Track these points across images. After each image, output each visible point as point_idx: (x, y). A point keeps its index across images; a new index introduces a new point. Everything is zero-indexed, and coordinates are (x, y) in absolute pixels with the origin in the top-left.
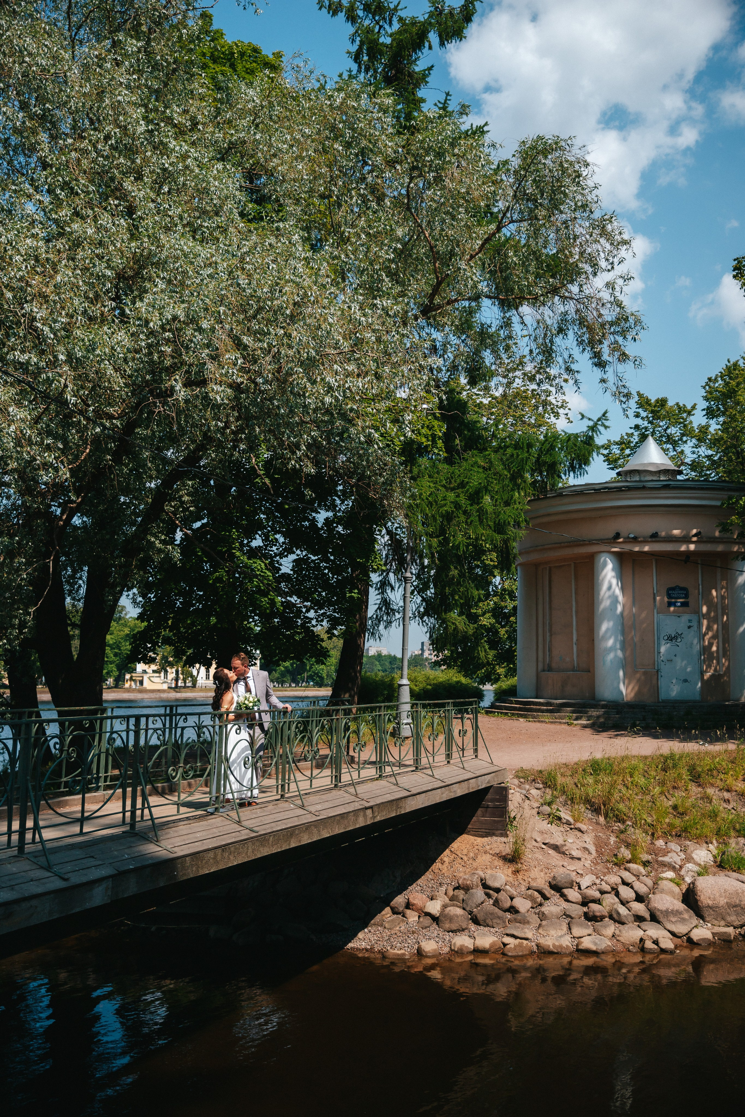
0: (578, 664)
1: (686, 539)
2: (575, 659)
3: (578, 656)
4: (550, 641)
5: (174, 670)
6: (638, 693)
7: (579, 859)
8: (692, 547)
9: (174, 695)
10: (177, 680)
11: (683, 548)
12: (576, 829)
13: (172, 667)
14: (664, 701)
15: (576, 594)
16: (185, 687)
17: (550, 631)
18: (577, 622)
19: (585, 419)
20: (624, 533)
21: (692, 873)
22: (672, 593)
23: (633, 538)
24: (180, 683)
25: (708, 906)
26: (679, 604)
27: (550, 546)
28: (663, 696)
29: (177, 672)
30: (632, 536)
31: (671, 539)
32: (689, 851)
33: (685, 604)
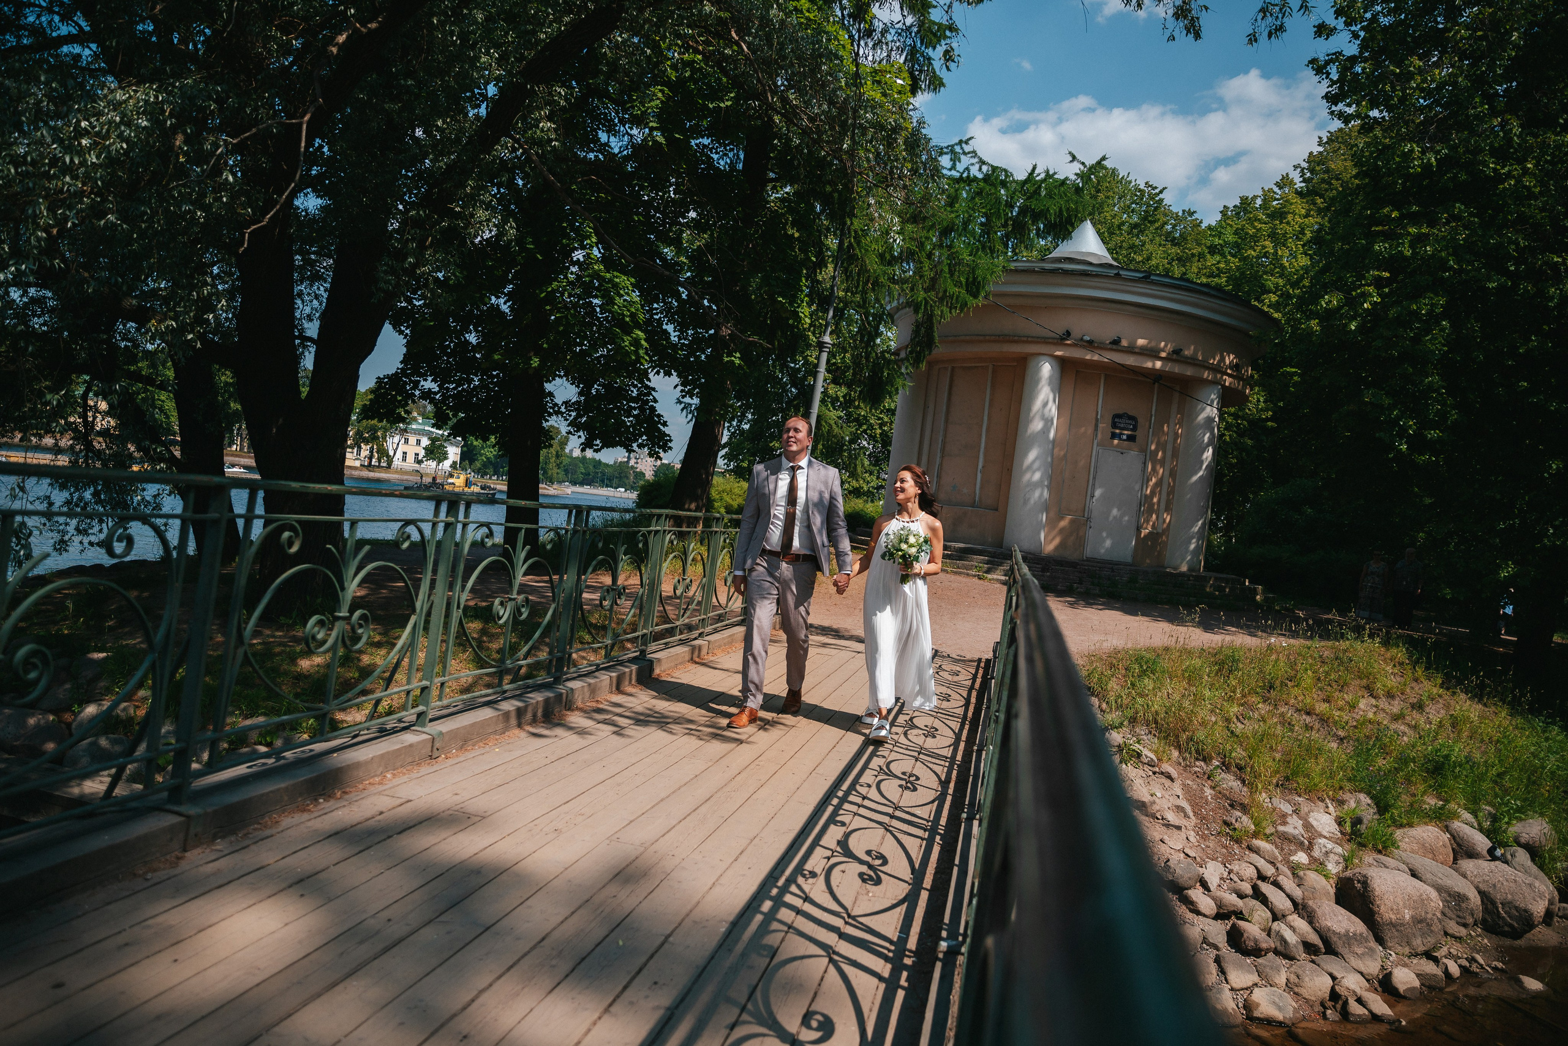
0: (980, 498)
1: (1152, 353)
2: (978, 492)
3: (982, 488)
4: (941, 464)
5: (368, 447)
6: (1062, 545)
7: (1179, 828)
8: (1158, 364)
9: (366, 474)
10: (371, 458)
11: (1149, 365)
12: (1162, 773)
13: (367, 444)
14: (1089, 560)
15: (991, 405)
16: (379, 466)
17: (943, 450)
18: (986, 443)
19: (1075, 163)
20: (1076, 333)
21: (1337, 858)
22: (1117, 420)
23: (1088, 342)
24: (374, 462)
25: (1392, 924)
26: (1125, 437)
27: (968, 338)
28: (1089, 552)
29: (371, 452)
30: (1087, 338)
31: (1131, 350)
32: (1302, 813)
33: (1131, 438)
